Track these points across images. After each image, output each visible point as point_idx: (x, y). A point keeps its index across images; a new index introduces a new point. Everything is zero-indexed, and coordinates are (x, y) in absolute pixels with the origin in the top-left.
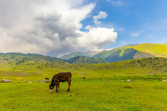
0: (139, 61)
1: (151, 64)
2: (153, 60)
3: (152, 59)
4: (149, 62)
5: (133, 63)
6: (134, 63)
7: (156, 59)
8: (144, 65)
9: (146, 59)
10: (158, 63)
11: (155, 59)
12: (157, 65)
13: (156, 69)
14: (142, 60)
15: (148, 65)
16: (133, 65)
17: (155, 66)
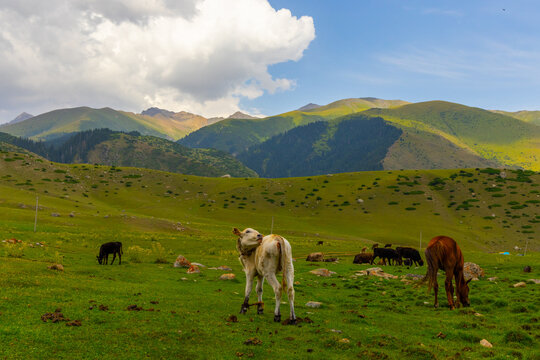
0: (436, 183)
1: (496, 200)
2: (509, 183)
3: (503, 175)
4: (490, 190)
5: (409, 189)
6: (415, 188)
7: (518, 180)
8: (466, 206)
9: (470, 175)
10: (533, 197)
11: (515, 176)
12: (525, 210)
13: (526, 230)
14: (453, 177)
15: (484, 203)
16: (409, 200)
17: (519, 212)
